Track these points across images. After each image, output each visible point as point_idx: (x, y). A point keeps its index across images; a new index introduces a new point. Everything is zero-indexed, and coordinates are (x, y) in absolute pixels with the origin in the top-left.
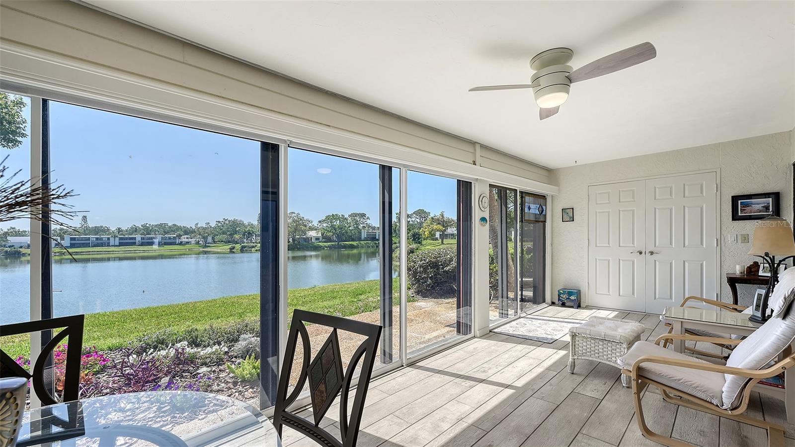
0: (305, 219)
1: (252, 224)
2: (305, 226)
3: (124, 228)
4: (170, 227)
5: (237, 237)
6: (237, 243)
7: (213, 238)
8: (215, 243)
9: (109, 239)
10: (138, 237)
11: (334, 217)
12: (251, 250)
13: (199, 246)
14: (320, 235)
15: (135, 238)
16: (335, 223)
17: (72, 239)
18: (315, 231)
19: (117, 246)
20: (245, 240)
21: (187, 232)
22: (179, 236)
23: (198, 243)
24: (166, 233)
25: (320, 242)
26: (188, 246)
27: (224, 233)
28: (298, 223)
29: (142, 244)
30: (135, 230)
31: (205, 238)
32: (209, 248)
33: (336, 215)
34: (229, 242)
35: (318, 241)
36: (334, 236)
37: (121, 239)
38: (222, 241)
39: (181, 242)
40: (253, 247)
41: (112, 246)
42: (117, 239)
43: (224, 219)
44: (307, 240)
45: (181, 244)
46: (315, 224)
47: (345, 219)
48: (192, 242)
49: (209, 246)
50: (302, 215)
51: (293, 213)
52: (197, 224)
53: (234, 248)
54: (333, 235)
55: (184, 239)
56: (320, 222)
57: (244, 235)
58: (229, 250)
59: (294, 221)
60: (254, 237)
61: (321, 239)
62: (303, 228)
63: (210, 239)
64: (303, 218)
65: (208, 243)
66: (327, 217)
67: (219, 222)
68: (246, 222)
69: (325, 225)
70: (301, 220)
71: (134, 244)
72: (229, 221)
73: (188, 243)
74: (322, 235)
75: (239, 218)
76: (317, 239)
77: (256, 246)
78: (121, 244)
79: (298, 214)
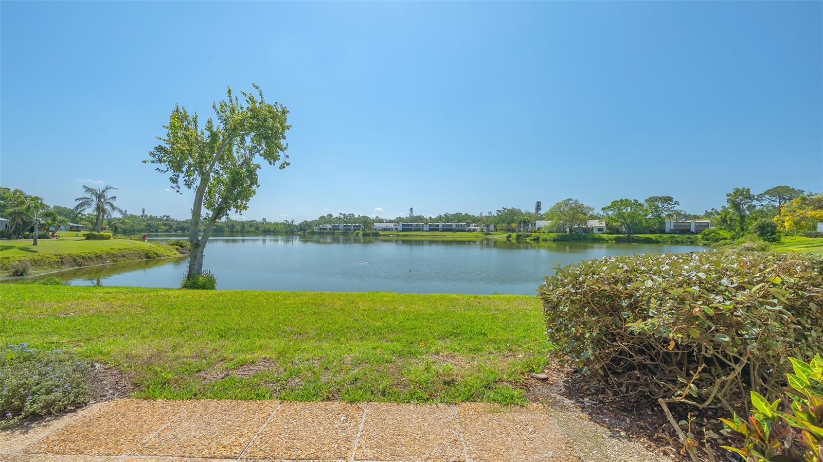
0: (585, 206)
1: (529, 213)
2: (585, 214)
3: (433, 217)
4: (463, 216)
5: (513, 225)
6: (514, 231)
7: (495, 227)
8: (497, 231)
9: (423, 225)
10: (441, 224)
11: (625, 203)
12: (526, 239)
13: (483, 234)
14: (605, 225)
15: (438, 225)
16: (624, 211)
17: (403, 225)
18: (598, 220)
19: (427, 231)
20: (522, 229)
21: (476, 220)
22: (468, 224)
23: (482, 231)
24: (459, 221)
25: (603, 233)
26: (474, 234)
27: (503, 222)
28: (575, 211)
29: (443, 230)
30: (440, 218)
31: (488, 226)
32: (490, 236)
33: (627, 200)
34: (509, 230)
35: (602, 232)
36: (623, 227)
37: (430, 225)
38: (503, 230)
39: (470, 229)
40: (528, 236)
41: (425, 231)
42: (428, 225)
43: (503, 208)
44: (589, 231)
45: (469, 231)
46: (597, 211)
47: (640, 204)
48: (478, 230)
49: (491, 234)
50: (580, 202)
51: (570, 199)
52: (481, 213)
53: (510, 236)
54: (621, 226)
55: (472, 227)
56: (603, 209)
57: (520, 223)
58: (506, 238)
59: (571, 208)
60: (530, 226)
61: (605, 230)
62: (581, 216)
63: (492, 227)
64: (582, 205)
65: (491, 231)
66: (613, 203)
67: (499, 211)
68: (523, 211)
69: (610, 213)
70: (580, 207)
71: (437, 230)
72: (508, 210)
73: (474, 230)
74: (607, 225)
75: (516, 207)
76: (600, 230)
77: (531, 235)
78: (430, 230)
79: (577, 201)
